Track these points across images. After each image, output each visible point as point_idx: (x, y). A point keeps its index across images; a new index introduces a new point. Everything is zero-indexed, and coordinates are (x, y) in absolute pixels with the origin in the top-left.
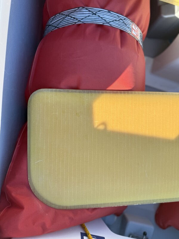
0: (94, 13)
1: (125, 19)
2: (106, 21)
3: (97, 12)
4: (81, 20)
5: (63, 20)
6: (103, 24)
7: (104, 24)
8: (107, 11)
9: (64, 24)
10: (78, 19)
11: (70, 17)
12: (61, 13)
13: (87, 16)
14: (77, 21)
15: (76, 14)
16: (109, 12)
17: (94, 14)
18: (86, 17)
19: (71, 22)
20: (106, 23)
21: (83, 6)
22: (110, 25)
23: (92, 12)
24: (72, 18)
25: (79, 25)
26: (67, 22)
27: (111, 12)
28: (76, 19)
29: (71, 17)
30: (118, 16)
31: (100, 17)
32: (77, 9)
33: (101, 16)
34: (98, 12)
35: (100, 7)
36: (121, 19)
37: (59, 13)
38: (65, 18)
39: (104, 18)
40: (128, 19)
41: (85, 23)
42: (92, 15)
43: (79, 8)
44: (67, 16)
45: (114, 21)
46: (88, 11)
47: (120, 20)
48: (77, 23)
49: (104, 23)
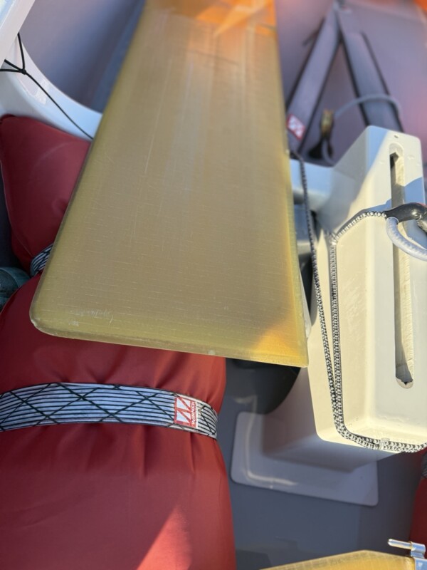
0: (82, 395)
1: (157, 394)
2: (108, 413)
3: (87, 393)
4: (52, 414)
5: (14, 412)
6: (101, 420)
7: (104, 420)
8: (112, 387)
9: (16, 422)
10: (46, 413)
11: (28, 407)
12: (13, 392)
13: (66, 404)
14: (43, 417)
15: (41, 401)
16: (117, 387)
17: (80, 397)
18: (64, 406)
19: (31, 419)
20: (108, 417)
21: (58, 380)
22: (116, 421)
23: (77, 394)
24: (33, 408)
25: (46, 427)
26: (21, 417)
27: (121, 388)
28: (41, 412)
29: (30, 405)
30: (137, 392)
31: (93, 404)
32: (46, 387)
33: (96, 402)
34: (91, 392)
35: (95, 382)
36: (146, 398)
37: (10, 391)
38: (20, 406)
39: (103, 407)
40: (163, 392)
41: (59, 424)
42: (77, 401)
43: (50, 384)
44: (23, 402)
45: (128, 407)
46: (68, 392)
47: (143, 400)
48: (41, 423)
49: (105, 418)
